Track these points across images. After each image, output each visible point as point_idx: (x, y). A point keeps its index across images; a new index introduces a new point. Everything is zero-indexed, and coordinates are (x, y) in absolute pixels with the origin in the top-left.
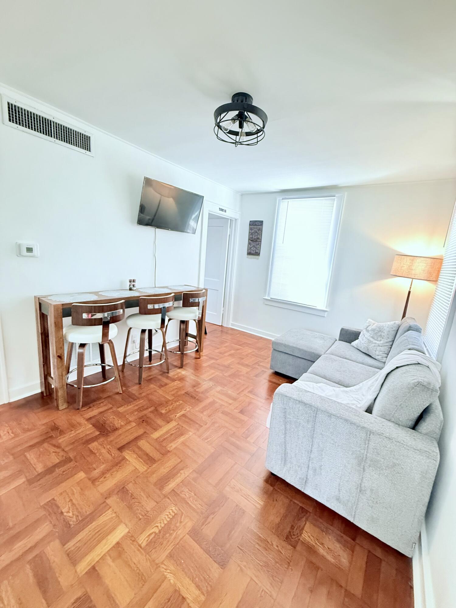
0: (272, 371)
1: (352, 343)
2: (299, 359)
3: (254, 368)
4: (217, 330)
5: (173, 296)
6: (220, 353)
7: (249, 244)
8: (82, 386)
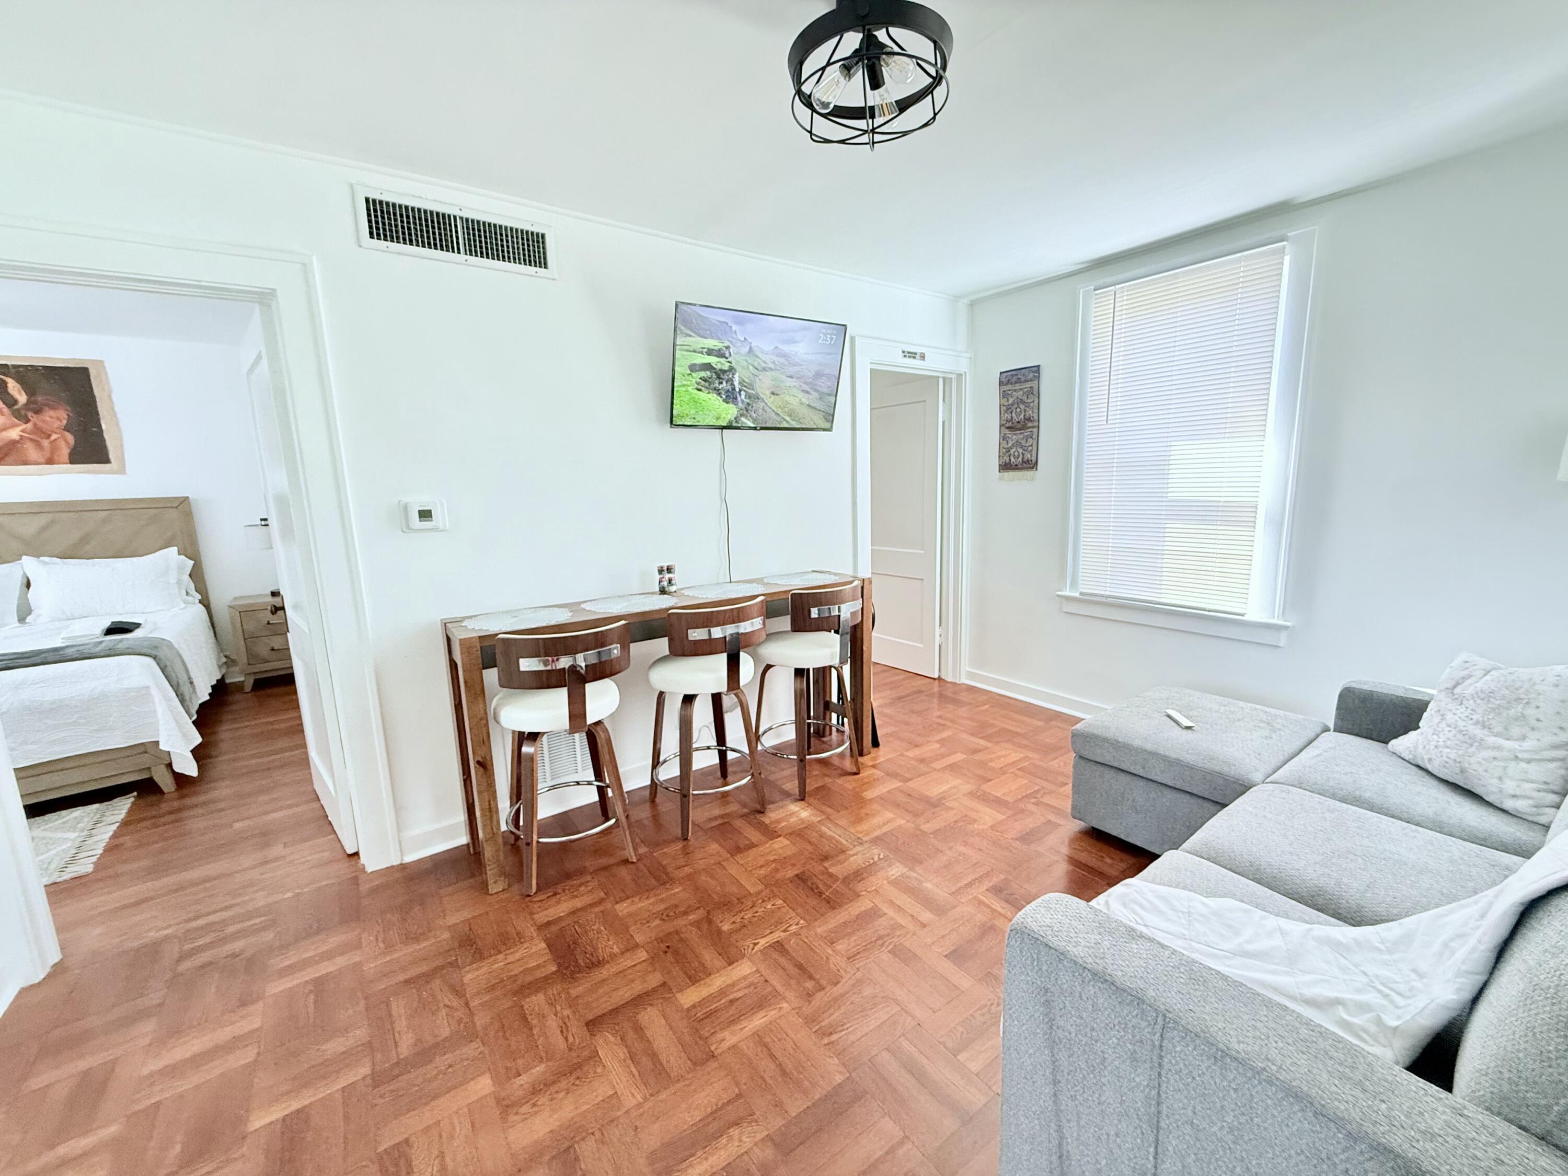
0: (1078, 825)
1: (1393, 742)
2: (1167, 792)
3: (1022, 811)
4: (923, 692)
5: (762, 601)
6: (922, 761)
7: (1004, 438)
8: (535, 837)
